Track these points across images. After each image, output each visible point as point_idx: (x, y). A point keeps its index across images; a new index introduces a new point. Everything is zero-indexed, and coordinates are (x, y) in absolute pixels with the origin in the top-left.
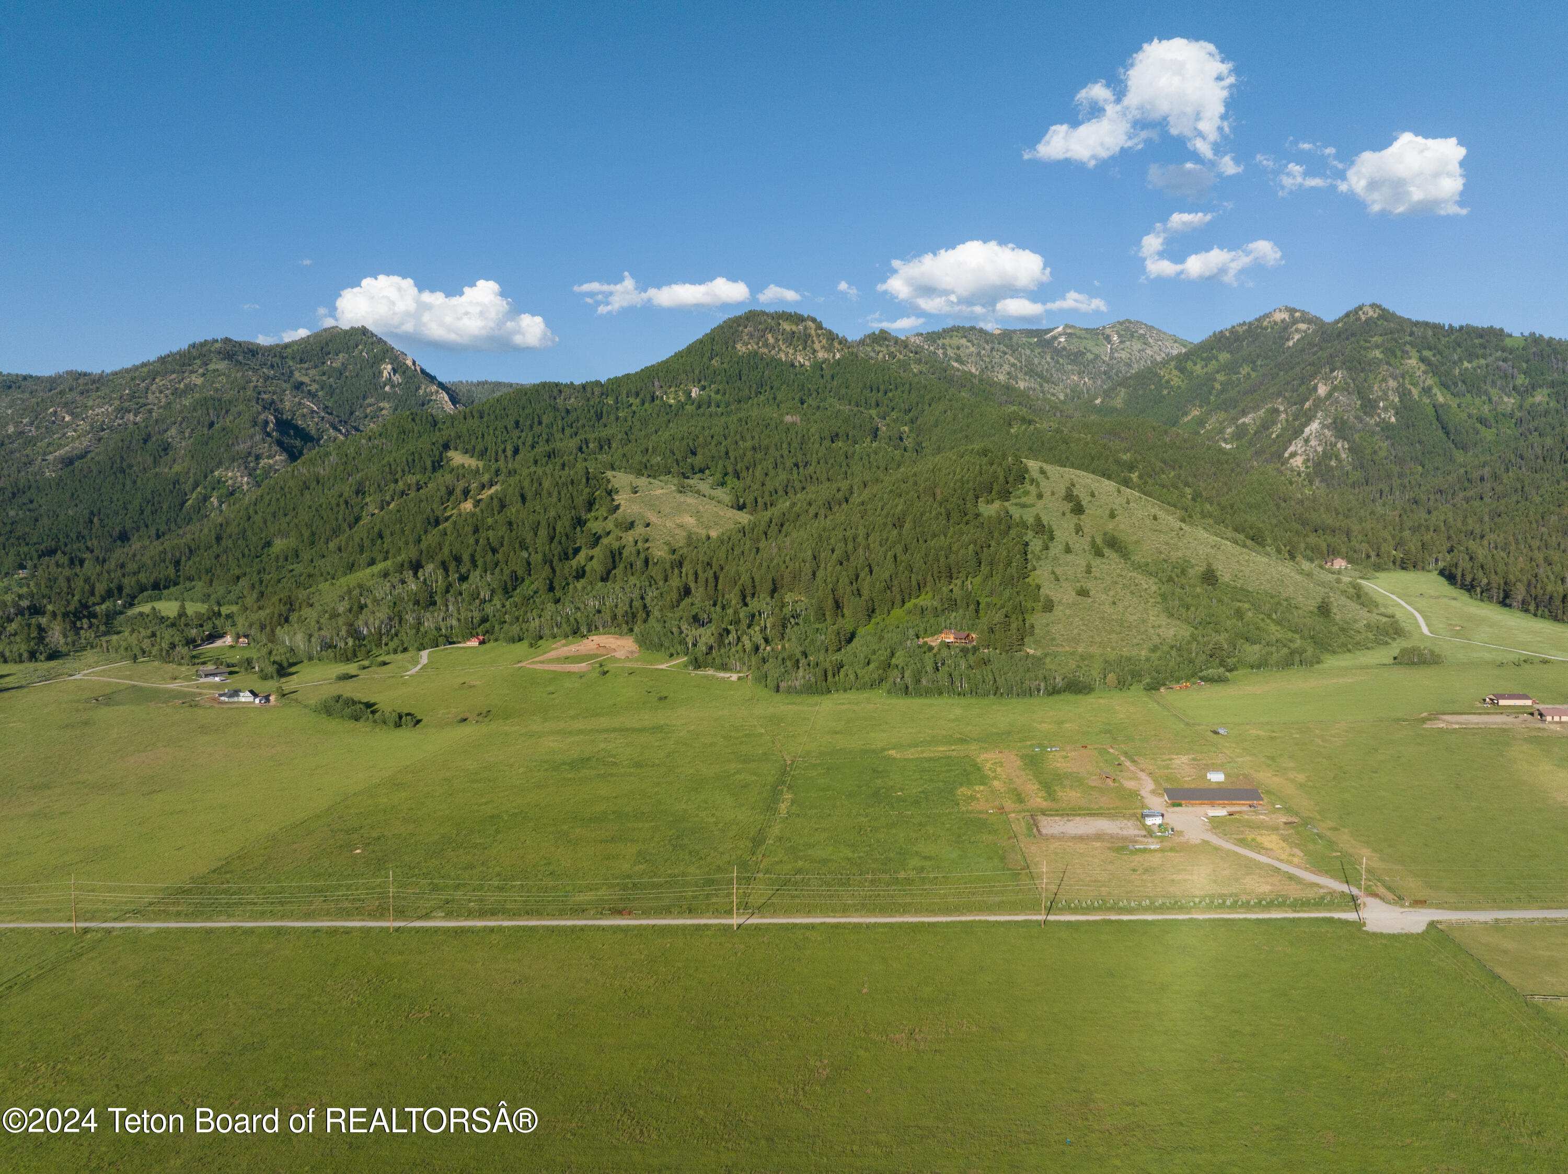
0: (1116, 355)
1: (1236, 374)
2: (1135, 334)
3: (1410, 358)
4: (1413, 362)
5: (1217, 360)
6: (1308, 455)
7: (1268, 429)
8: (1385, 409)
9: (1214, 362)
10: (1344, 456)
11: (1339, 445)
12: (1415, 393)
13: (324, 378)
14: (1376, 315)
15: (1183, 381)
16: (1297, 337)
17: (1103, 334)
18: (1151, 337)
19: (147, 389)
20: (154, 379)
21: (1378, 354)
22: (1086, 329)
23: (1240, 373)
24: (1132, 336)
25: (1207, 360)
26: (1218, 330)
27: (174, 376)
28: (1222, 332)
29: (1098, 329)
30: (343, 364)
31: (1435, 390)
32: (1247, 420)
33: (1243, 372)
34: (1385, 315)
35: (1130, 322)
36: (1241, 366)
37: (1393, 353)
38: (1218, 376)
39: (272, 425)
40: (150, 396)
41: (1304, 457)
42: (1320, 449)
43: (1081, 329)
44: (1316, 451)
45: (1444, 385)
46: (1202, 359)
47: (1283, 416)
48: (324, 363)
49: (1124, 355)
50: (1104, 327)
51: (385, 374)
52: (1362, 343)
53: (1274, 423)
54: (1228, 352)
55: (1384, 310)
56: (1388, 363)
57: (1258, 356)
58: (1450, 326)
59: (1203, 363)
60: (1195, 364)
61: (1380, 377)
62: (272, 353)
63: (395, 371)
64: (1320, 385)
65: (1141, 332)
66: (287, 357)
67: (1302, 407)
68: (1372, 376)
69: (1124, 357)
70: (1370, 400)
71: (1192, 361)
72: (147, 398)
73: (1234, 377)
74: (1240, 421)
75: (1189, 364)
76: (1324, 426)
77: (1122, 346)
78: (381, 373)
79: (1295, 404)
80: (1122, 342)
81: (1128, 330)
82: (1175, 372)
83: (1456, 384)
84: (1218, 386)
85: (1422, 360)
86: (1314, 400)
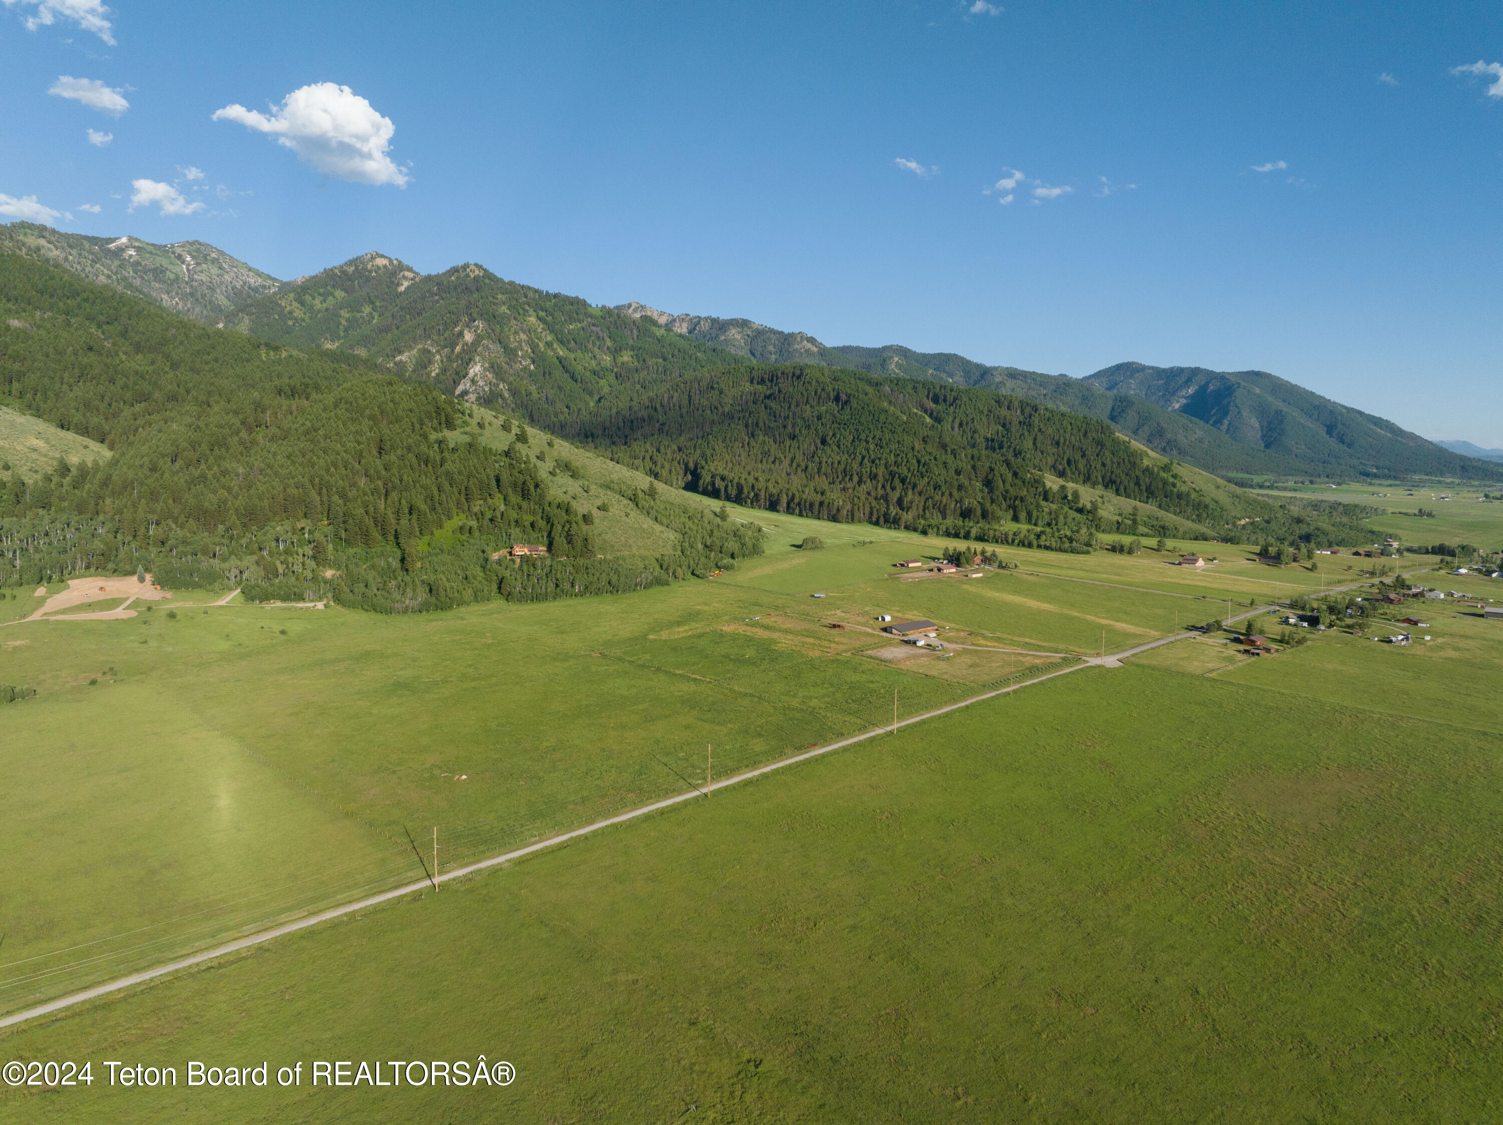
0: (196, 277)
1: (359, 312)
2: (208, 258)
3: (530, 316)
4: (533, 319)
5: (334, 297)
6: (478, 393)
7: (426, 368)
8: (523, 357)
9: (331, 298)
10: (507, 395)
11: (501, 386)
12: (541, 345)
14: (481, 274)
15: (305, 314)
16: (406, 284)
17: (173, 253)
18: (226, 262)
21: (504, 309)
22: (153, 245)
23: (363, 312)
24: (206, 259)
25: (325, 296)
26: (329, 267)
28: (332, 270)
29: (166, 246)
31: (555, 346)
32: (403, 358)
33: (366, 312)
34: (488, 275)
35: (200, 244)
36: (362, 305)
37: (518, 311)
38: (342, 312)
41: (476, 395)
42: (487, 389)
43: (147, 244)
44: (484, 390)
45: (561, 342)
46: (319, 294)
47: (438, 357)
49: (203, 277)
50: (173, 246)
52: (490, 298)
53: (430, 362)
54: (342, 290)
55: (485, 270)
56: (515, 318)
57: (377, 297)
58: (547, 292)
59: (321, 298)
60: (314, 298)
61: (513, 330)
64: (466, 332)
65: (214, 255)
67: (453, 351)
68: (507, 329)
69: (204, 280)
70: (511, 349)
71: (310, 295)
73: (358, 315)
74: (398, 358)
75: (308, 298)
76: (485, 369)
77: (199, 268)
79: (446, 347)
80: (198, 264)
81: (201, 252)
82: (295, 304)
83: (569, 342)
84: (344, 322)
85: (540, 319)
86: (463, 346)
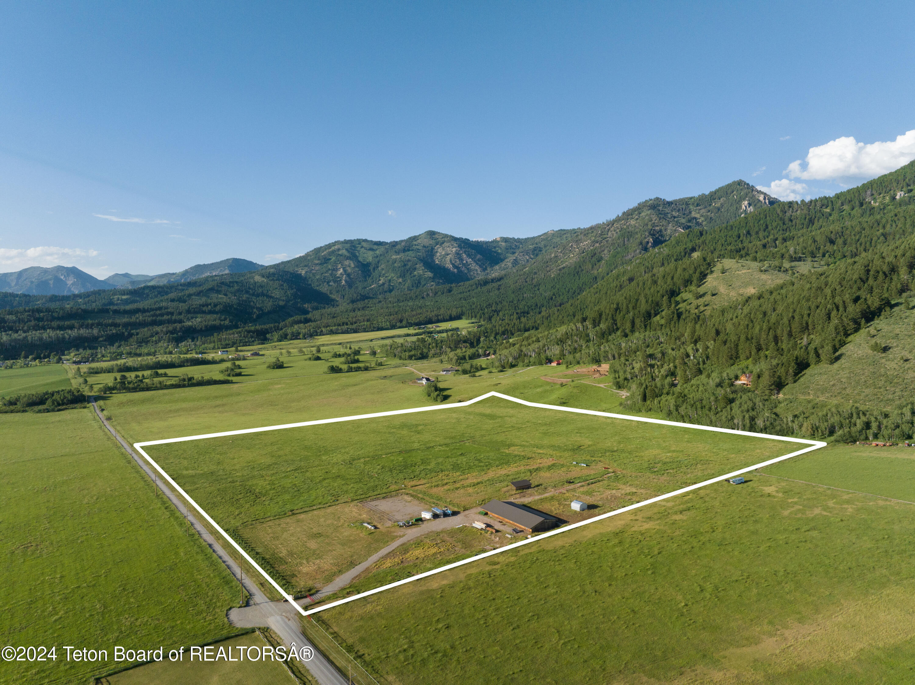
13: (709, 214)
19: (609, 230)
20: (613, 224)
27: (623, 222)
30: (721, 204)
39: (650, 244)
40: (610, 233)
48: (710, 205)
51: (743, 207)
62: (681, 203)
63: (750, 205)
66: (690, 204)
72: (607, 234)
78: (741, 207)
